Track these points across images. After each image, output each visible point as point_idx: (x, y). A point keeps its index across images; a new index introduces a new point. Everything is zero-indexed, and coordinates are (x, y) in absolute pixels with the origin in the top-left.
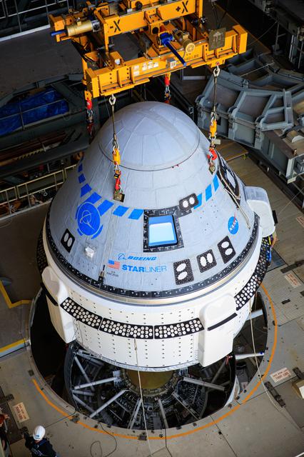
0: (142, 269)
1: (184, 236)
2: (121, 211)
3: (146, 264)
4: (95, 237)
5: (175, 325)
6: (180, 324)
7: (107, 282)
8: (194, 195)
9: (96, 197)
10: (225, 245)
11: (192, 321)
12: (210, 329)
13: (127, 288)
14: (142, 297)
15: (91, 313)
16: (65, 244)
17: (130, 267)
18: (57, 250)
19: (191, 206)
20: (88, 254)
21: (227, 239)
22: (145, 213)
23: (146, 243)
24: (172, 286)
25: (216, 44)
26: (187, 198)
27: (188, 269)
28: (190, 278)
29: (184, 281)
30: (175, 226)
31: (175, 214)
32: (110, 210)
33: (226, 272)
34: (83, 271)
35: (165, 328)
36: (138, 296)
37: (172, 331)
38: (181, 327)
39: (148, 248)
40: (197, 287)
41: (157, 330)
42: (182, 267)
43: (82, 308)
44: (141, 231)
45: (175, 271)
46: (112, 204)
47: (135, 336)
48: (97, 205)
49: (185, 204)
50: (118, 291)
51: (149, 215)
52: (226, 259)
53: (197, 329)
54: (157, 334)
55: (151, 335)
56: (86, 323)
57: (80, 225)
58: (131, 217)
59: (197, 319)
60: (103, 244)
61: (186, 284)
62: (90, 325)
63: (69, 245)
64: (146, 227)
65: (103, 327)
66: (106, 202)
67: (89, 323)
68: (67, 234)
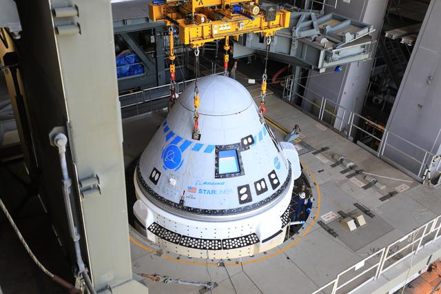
0: (214, 192)
1: (245, 166)
2: (197, 148)
3: (217, 188)
4: (177, 169)
5: (238, 239)
6: (241, 237)
7: (186, 204)
8: (251, 136)
9: (178, 139)
10: (273, 176)
11: (250, 235)
12: (263, 242)
13: (202, 207)
14: (214, 214)
15: (172, 232)
16: (152, 179)
17: (205, 190)
18: (146, 185)
19: (249, 144)
20: (172, 183)
21: (273, 172)
22: (217, 148)
23: (217, 171)
24: (237, 205)
25: (270, 17)
26: (247, 138)
27: (248, 192)
28: (249, 200)
29: (246, 201)
30: (238, 158)
31: (238, 149)
32: (189, 147)
33: (275, 196)
34: (167, 197)
35: (230, 241)
36: (211, 214)
37: (236, 243)
38: (242, 240)
39: (218, 175)
40: (255, 206)
41: (224, 243)
42: (243, 190)
43: (165, 229)
44: (214, 162)
45: (239, 193)
46: (191, 143)
47: (207, 248)
48: (179, 145)
49: (245, 142)
50: (195, 211)
51: (219, 150)
52: (274, 186)
53: (255, 241)
54: (225, 246)
55: (220, 246)
56: (168, 240)
57: (165, 162)
58: (205, 151)
59: (254, 234)
60: (184, 175)
61: (246, 204)
62: (172, 242)
63: (156, 179)
64: (217, 159)
65: (182, 242)
66: (187, 141)
67: (171, 240)
68: (155, 172)
